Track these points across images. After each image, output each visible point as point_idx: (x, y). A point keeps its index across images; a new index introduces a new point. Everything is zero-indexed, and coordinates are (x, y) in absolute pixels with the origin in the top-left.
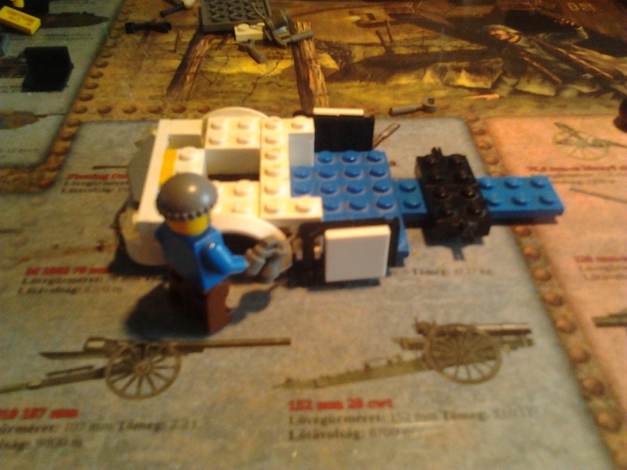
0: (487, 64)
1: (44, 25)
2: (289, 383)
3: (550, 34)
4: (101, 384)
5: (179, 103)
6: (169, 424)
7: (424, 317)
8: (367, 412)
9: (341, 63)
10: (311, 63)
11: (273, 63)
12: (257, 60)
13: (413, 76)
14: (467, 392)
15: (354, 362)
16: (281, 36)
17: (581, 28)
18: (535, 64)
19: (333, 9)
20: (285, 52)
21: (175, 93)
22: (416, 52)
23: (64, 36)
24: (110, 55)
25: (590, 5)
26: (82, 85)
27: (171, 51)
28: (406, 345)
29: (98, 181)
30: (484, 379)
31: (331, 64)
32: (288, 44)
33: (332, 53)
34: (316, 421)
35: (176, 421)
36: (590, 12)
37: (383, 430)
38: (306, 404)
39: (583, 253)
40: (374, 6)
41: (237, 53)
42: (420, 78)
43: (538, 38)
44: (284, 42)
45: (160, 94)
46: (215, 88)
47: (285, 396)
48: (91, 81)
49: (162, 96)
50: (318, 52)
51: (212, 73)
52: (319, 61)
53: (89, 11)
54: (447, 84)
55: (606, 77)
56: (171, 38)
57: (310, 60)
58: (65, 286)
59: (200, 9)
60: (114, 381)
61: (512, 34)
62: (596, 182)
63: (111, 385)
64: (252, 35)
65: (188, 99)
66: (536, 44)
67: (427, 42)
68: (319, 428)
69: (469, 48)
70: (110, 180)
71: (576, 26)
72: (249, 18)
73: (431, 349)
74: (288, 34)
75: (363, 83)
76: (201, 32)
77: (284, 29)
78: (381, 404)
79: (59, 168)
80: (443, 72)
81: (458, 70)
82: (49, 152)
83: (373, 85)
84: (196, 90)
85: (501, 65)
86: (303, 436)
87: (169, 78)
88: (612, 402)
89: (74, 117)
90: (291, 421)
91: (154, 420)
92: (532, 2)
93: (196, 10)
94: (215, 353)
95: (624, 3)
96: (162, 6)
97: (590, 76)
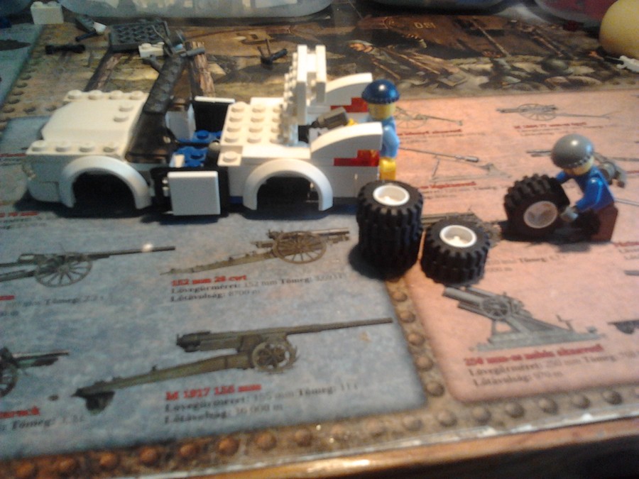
0: (344, 68)
2: (173, 271)
3: (397, 46)
4: (32, 280)
6: (83, 299)
8: (228, 283)
9: (228, 70)
10: (202, 71)
14: (299, 269)
15: (221, 257)
16: (178, 51)
17: (422, 40)
18: (382, 66)
19: (223, 32)
24: (33, 71)
25: (432, 24)
26: (10, 92)
27: (84, 66)
28: (260, 245)
30: (312, 260)
31: (218, 70)
33: (221, 64)
34: (191, 290)
35: (88, 297)
36: (430, 29)
37: (237, 292)
38: (184, 282)
40: (258, 29)
41: (140, 66)
43: (387, 48)
47: (169, 279)
48: (17, 90)
50: (210, 63)
51: (120, 81)
52: (209, 69)
53: (12, 39)
55: (435, 73)
56: (85, 56)
57: (202, 69)
59: (110, 35)
61: (367, 47)
62: (412, 142)
63: (39, 280)
64: (154, 52)
66: (384, 52)
68: (193, 293)
69: (332, 57)
71: (419, 39)
72: (152, 39)
73: (278, 246)
74: (184, 50)
75: (244, 84)
76: (111, 51)
77: (181, 46)
78: (238, 279)
83: (251, 84)
85: (355, 68)
86: (180, 299)
87: (84, 85)
89: (4, 115)
90: (173, 291)
91: (72, 298)
92: (387, 23)
93: (106, 35)
94: (118, 258)
95: (460, 22)
96: (77, 33)
97: (422, 73)
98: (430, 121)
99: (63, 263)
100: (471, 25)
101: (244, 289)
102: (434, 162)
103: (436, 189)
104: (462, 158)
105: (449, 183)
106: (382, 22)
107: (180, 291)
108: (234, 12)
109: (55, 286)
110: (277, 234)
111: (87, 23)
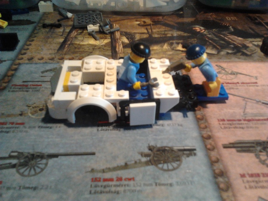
0: (190, 41)
1: (9, 25)
2: (93, 170)
3: (218, 29)
4: (14, 170)
5: (61, 56)
6: (40, 187)
7: (152, 143)
8: (124, 182)
9: (130, 41)
10: (118, 40)
11: (102, 40)
12: (96, 39)
13: (159, 46)
14: (166, 175)
15: (121, 162)
16: (106, 29)
17: (231, 27)
18: (210, 41)
19: (129, 19)
20: (108, 36)
21: (60, 52)
22: (161, 36)
23: (17, 29)
24: (35, 37)
25: (235, 18)
26: (22, 48)
27: (60, 35)
28: (143, 155)
29: (24, 87)
30: (174, 169)
31: (126, 40)
32: (109, 33)
33: (127, 37)
34: (102, 186)
35: (43, 186)
36: (235, 21)
37: (129, 190)
38: (98, 179)
39: (221, 118)
40: (146, 18)
41: (88, 36)
42: (162, 47)
43: (213, 31)
44: (107, 32)
45: (54, 52)
46: (77, 50)
47: (90, 176)
48: (26, 47)
49: (55, 53)
50: (121, 36)
51: (76, 44)
52: (121, 40)
53: (28, 19)
54: (173, 49)
55: (239, 46)
56: (61, 30)
57: (118, 39)
58: (4, 130)
59: (74, 19)
60: (20, 169)
61: (202, 29)
62: (230, 89)
63: (18, 171)
64: (94, 29)
65: (65, 54)
66: (211, 33)
67: (166, 32)
68: (102, 189)
69: (183, 35)
70: (29, 87)
71: (229, 26)
72: (94, 22)
73: (154, 157)
74: (109, 29)
76: (74, 28)
77: (108, 26)
78: (130, 179)
79: (9, 82)
80: (171, 44)
81: (178, 44)
82: (6, 75)
84: (69, 51)
85: (196, 41)
86: (95, 193)
87: (58, 46)
88: (226, 179)
89: (17, 61)
90: (91, 186)
91: (34, 186)
92: (211, 16)
93: (72, 19)
94: (63, 158)
95: (249, 17)
96: (59, 17)
97: (232, 46)
98: (239, 76)
99: (32, 160)
100: (256, 19)
101: (133, 188)
102: (243, 103)
103: (246, 122)
104: (260, 102)
105: (254, 118)
106: (209, 16)
107: (96, 186)
108: (135, 9)
109: (26, 176)
110: (154, 147)
111: (63, 12)
